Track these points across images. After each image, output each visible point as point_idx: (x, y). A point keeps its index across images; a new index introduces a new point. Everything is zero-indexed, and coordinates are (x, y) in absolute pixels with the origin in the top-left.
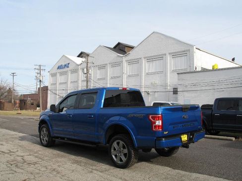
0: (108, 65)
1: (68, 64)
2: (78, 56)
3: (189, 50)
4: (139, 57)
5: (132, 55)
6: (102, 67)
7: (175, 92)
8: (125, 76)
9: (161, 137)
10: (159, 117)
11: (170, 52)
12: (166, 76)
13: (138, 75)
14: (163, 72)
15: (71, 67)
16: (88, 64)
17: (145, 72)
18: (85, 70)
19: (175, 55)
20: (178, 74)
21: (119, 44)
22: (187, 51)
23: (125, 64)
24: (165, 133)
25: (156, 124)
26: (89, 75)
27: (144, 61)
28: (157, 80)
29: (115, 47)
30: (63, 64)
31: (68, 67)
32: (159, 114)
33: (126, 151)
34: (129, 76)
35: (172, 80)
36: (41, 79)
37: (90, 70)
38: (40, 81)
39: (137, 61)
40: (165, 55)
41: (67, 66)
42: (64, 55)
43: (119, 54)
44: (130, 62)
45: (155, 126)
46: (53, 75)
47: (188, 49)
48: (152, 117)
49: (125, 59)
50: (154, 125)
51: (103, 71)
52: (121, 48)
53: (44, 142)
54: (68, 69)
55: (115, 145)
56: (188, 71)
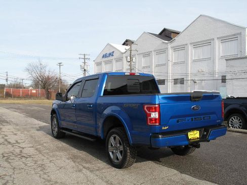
0: (153, 52)
1: (113, 52)
2: (124, 44)
3: (240, 34)
4: (185, 43)
5: (178, 40)
6: (147, 55)
7: (224, 80)
8: (170, 64)
9: (157, 134)
10: (155, 108)
11: (218, 36)
12: (214, 62)
13: (184, 63)
14: (211, 59)
15: (116, 55)
16: (132, 51)
17: (192, 59)
18: (129, 58)
19: (224, 40)
20: (227, 60)
21: (164, 30)
22: (238, 34)
23: (170, 51)
24: (163, 128)
25: (152, 116)
26: (132, 63)
27: (190, 47)
28: (204, 67)
29: (161, 34)
30: (108, 53)
31: (113, 55)
32: (156, 104)
33: (121, 148)
34: (175, 64)
35: (220, 67)
36: (86, 69)
37: (134, 58)
38: (85, 70)
39: (183, 48)
40: (213, 39)
41: (111, 54)
42: (108, 44)
43: (164, 41)
44: (175, 49)
45: (150, 119)
46: (99, 64)
47: (239, 32)
48: (147, 108)
49: (170, 45)
50: (149, 117)
51: (148, 58)
52: (167, 35)
53: (55, 133)
54: (113, 57)
55: (112, 140)
56: (239, 57)
